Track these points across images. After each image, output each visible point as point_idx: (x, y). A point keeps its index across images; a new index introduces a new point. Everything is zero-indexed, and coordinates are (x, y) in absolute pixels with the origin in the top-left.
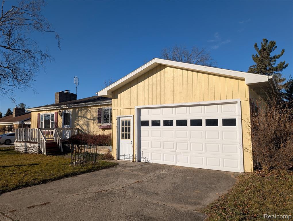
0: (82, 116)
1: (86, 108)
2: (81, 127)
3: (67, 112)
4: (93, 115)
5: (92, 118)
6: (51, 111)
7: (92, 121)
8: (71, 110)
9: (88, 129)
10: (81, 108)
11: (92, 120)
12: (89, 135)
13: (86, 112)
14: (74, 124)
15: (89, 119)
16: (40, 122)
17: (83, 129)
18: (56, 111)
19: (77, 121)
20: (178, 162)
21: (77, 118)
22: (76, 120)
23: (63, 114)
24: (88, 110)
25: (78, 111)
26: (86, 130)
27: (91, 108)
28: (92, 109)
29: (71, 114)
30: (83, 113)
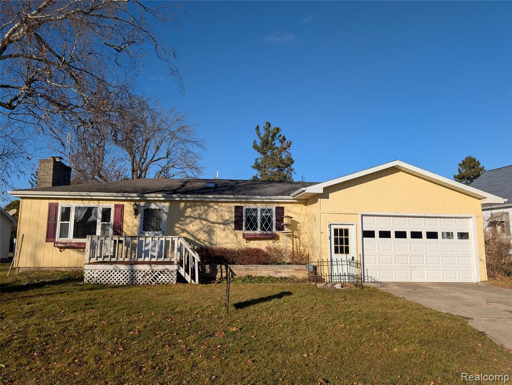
0: (197, 216)
1: (205, 203)
2: (193, 236)
3: (153, 206)
4: (222, 216)
5: (220, 221)
6: (100, 202)
7: (222, 226)
8: (167, 204)
9: (211, 239)
10: (194, 204)
11: (220, 223)
12: (211, 249)
13: (206, 211)
14: (174, 229)
15: (213, 223)
16: (59, 222)
17: (199, 240)
18: (117, 203)
19: (181, 224)
20: (414, 277)
21: (182, 219)
22: (178, 223)
23: (141, 210)
24: (210, 207)
25: (186, 208)
26: (206, 240)
27: (220, 204)
28: (221, 206)
29: (166, 210)
30: (198, 211)
